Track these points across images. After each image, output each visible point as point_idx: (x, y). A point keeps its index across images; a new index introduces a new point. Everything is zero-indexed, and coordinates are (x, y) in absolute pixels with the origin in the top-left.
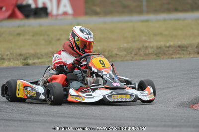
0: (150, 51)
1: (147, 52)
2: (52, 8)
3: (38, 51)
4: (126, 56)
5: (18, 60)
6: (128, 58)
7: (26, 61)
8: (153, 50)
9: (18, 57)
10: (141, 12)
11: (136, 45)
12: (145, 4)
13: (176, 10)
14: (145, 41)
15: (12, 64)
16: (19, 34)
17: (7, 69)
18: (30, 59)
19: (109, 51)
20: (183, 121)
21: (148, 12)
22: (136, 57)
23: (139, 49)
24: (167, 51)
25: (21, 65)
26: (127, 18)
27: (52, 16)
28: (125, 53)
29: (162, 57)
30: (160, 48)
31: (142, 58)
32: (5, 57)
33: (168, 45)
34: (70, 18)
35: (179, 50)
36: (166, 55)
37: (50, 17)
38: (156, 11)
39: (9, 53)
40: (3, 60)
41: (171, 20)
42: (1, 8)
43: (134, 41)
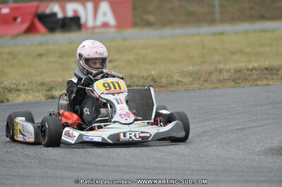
0: (226, 75)
1: (222, 78)
2: (87, 18)
4: (192, 83)
5: (39, 91)
6: (195, 86)
7: (50, 93)
8: (229, 74)
9: (40, 88)
10: (212, 22)
11: (206, 68)
12: (217, 9)
13: (262, 18)
14: (219, 62)
15: (30, 97)
16: (40, 55)
17: (24, 104)
18: (56, 90)
19: (167, 77)
20: (272, 174)
21: (222, 21)
22: (206, 85)
23: (210, 73)
24: (249, 75)
25: (44, 99)
26: (192, 30)
27: (87, 28)
28: (191, 79)
29: (243, 84)
30: (239, 71)
31: (214, 86)
32: (21, 87)
33: (251, 67)
34: (112, 30)
35: (266, 74)
36: (249, 81)
37: (83, 31)
38: (234, 20)
39: (26, 82)
40: (18, 92)
41: (255, 31)
42: (15, 19)
43: (204, 63)
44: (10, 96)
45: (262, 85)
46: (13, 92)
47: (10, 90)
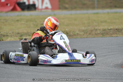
0: (99, 32)
1: (97, 33)
2: (39, 5)
3: (29, 31)
4: (84, 35)
5: (16, 37)
7: (21, 37)
8: (100, 31)
9: (16, 35)
10: (93, 8)
11: (90, 28)
12: (96, 3)
13: (116, 7)
14: (96, 26)
15: (12, 39)
16: (18, 21)
17: (10, 42)
18: (24, 36)
19: (73, 32)
20: (117, 76)
21: (98, 8)
22: (90, 36)
23: (92, 31)
24: (109, 32)
25: (18, 40)
26: (85, 11)
27: (38, 9)
28: (83, 33)
29: (106, 36)
30: (105, 30)
31: (93, 36)
32: (9, 34)
33: (110, 28)
34: (50, 11)
36: (109, 34)
37: (37, 10)
38: (103, 7)
39: (11, 32)
40: (7, 37)
41: (112, 13)
42: (7, 4)
43: (89, 26)
44: (4, 38)
45: (114, 37)
46: (5, 36)
47: (4, 36)
